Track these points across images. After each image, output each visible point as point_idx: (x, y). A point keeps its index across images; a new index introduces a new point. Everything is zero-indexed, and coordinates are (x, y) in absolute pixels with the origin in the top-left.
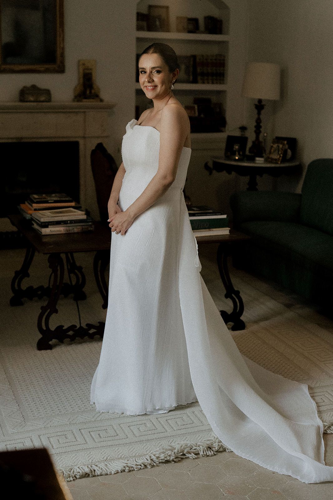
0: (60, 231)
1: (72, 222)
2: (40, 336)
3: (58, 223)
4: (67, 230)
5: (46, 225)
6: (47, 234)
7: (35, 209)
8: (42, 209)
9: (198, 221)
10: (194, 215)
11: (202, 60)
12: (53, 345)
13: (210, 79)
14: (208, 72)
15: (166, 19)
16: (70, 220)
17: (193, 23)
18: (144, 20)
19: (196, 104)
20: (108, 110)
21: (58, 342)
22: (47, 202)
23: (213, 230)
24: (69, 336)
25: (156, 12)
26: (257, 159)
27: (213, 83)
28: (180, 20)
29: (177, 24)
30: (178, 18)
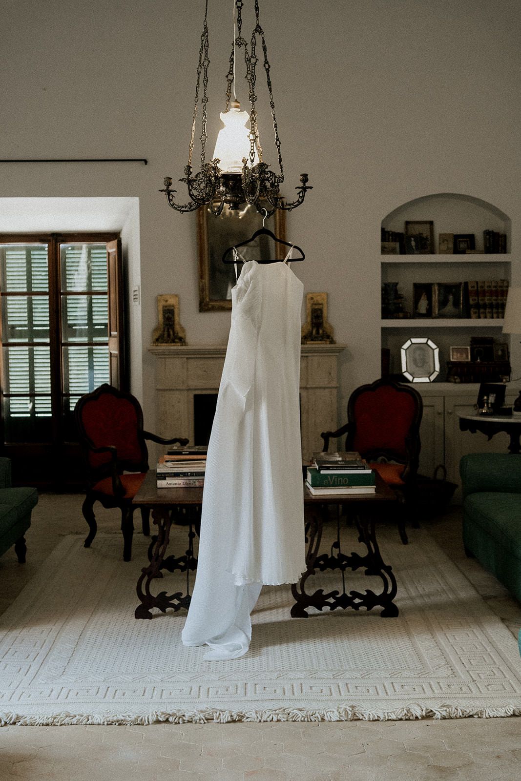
0: (178, 484)
1: (193, 474)
2: (140, 603)
3: (176, 475)
4: (187, 484)
5: (163, 476)
6: (163, 487)
7: (167, 461)
8: (173, 461)
9: (334, 476)
10: (328, 468)
11: (476, 288)
12: (153, 613)
13: (489, 312)
14: (485, 303)
15: (429, 237)
16: (191, 473)
17: (467, 241)
18: (394, 240)
19: (471, 345)
20: (337, 354)
21: (161, 612)
22: (180, 453)
23: (353, 487)
24: (173, 605)
25: (416, 230)
26: (515, 413)
27: (492, 317)
28: (444, 238)
29: (440, 244)
30: (440, 235)
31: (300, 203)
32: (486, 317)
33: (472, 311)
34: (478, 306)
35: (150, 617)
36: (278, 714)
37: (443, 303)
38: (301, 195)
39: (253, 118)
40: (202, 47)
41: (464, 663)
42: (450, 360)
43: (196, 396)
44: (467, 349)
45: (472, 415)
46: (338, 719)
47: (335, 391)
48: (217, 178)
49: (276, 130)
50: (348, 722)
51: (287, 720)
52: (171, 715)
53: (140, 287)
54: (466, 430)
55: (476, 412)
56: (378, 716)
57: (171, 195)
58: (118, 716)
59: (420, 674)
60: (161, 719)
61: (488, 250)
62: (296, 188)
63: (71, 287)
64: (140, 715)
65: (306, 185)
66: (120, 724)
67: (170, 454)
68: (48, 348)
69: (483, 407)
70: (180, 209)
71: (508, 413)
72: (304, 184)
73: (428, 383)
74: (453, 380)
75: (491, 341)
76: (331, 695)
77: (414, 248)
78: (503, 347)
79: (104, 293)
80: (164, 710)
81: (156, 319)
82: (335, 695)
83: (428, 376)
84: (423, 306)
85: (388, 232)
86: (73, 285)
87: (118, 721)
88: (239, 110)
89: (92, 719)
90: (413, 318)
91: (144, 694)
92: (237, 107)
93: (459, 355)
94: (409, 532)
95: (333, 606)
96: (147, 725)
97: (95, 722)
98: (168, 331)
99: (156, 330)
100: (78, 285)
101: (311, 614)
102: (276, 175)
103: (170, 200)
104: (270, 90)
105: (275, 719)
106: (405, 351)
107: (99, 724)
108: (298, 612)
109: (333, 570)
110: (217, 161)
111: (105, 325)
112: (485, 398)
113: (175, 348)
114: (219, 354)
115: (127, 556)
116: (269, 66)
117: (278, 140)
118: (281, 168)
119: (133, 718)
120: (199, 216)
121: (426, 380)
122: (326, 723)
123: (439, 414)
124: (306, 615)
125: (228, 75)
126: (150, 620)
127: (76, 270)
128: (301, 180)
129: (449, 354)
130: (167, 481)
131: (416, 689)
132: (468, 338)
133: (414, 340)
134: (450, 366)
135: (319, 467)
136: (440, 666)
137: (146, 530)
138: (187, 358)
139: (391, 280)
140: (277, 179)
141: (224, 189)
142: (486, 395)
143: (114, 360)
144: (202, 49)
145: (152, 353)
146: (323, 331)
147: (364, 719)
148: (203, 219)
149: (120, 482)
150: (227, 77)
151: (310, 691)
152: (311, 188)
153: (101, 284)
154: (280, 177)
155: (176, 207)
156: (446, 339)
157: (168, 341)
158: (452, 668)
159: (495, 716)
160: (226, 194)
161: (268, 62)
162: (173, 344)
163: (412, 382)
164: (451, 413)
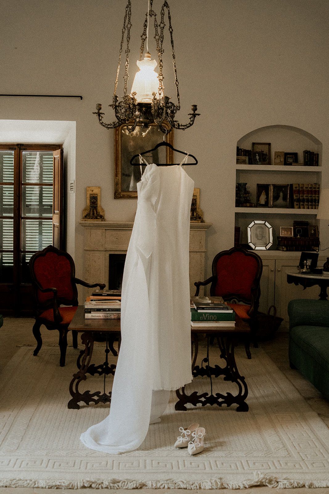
0: (99, 316)
1: (109, 310)
2: (71, 398)
3: (99, 310)
4: (105, 316)
5: (89, 311)
6: (90, 318)
7: (92, 300)
8: (96, 300)
9: (207, 315)
10: (203, 309)
11: (298, 188)
12: (80, 405)
13: (306, 205)
14: (304, 198)
15: (268, 154)
16: (109, 309)
17: (292, 157)
18: (245, 155)
19: (294, 226)
20: (206, 229)
21: (85, 404)
22: (101, 295)
23: (220, 322)
24: (94, 400)
25: (259, 149)
26: (324, 272)
27: (308, 208)
28: (278, 154)
29: (275, 158)
30: (276, 152)
31: (191, 125)
32: (304, 208)
33: (295, 203)
34: (299, 200)
35: (78, 407)
36: (168, 484)
37: (276, 198)
38: (192, 119)
39: (161, 65)
40: (126, 15)
41: (295, 446)
42: (280, 235)
43: (110, 255)
44: (291, 228)
45: (295, 273)
46: (210, 488)
47: (203, 254)
48: (134, 105)
49: (176, 74)
50: (218, 490)
51: (175, 488)
52: (93, 483)
53: (75, 181)
54: (292, 283)
55: (298, 271)
56: (239, 486)
57: (101, 116)
58: (56, 482)
59: (266, 455)
60: (86, 485)
61: (306, 164)
62: (188, 115)
63: (29, 180)
64: (71, 482)
65: (196, 113)
66: (57, 488)
67: (94, 295)
68: (13, 220)
69: (303, 268)
70: (107, 126)
71: (320, 272)
72: (194, 112)
73: (265, 250)
74: (282, 249)
75: (307, 224)
76: (205, 469)
77: (258, 160)
78: (315, 228)
79: (51, 185)
80: (89, 479)
81: (85, 203)
82: (208, 469)
83: (265, 246)
84: (263, 200)
85: (241, 149)
86: (30, 178)
87: (56, 486)
88: (150, 59)
89: (37, 484)
90: (256, 207)
91: (74, 465)
92: (149, 57)
93: (286, 232)
94: (252, 350)
95: (204, 404)
96: (76, 489)
97: (40, 486)
98: (93, 211)
99: (85, 210)
100: (33, 178)
101: (189, 408)
102: (175, 105)
103: (100, 120)
104: (173, 46)
105: (166, 487)
106: (250, 228)
107: (42, 488)
108: (180, 406)
109: (202, 376)
110: (135, 94)
111: (51, 206)
112: (305, 262)
113: (97, 222)
114: (127, 227)
115: (62, 363)
116: (172, 30)
117: (177, 81)
118: (179, 100)
119: (67, 484)
120: (116, 135)
121: (264, 248)
122: (202, 490)
123: (272, 271)
124: (185, 409)
125: (142, 35)
126: (78, 410)
127: (32, 169)
128: (192, 109)
129: (280, 232)
130: (92, 314)
131: (264, 465)
132: (292, 222)
133: (256, 222)
134: (280, 239)
135: (197, 308)
136: (279, 448)
137: (75, 345)
138: (105, 229)
139: (242, 181)
140: (175, 108)
141: (139, 113)
142: (305, 260)
143: (56, 229)
144: (126, 17)
145: (82, 225)
146: (197, 214)
147: (229, 488)
148: (118, 136)
149: (59, 312)
150: (142, 36)
151: (190, 466)
152: (199, 115)
153: (48, 178)
154: (177, 107)
155: (104, 124)
156: (277, 221)
157: (93, 217)
158: (287, 450)
159: (320, 487)
160: (139, 117)
161: (171, 27)
162: (96, 220)
163: (254, 250)
164: (279, 271)
